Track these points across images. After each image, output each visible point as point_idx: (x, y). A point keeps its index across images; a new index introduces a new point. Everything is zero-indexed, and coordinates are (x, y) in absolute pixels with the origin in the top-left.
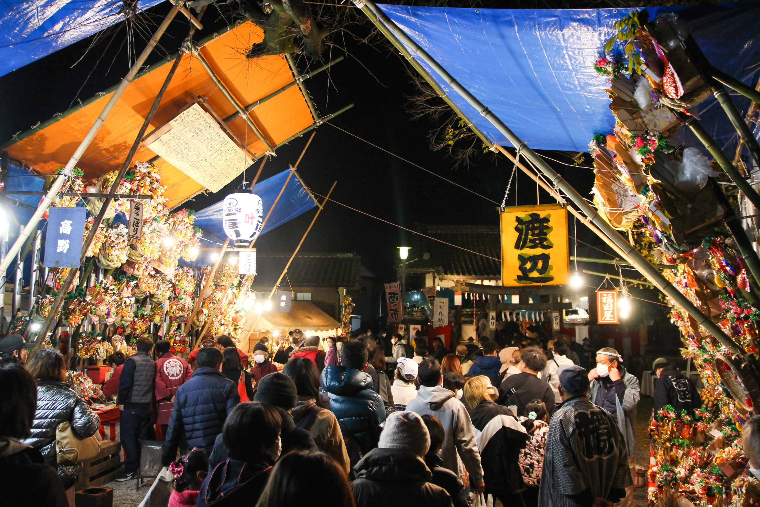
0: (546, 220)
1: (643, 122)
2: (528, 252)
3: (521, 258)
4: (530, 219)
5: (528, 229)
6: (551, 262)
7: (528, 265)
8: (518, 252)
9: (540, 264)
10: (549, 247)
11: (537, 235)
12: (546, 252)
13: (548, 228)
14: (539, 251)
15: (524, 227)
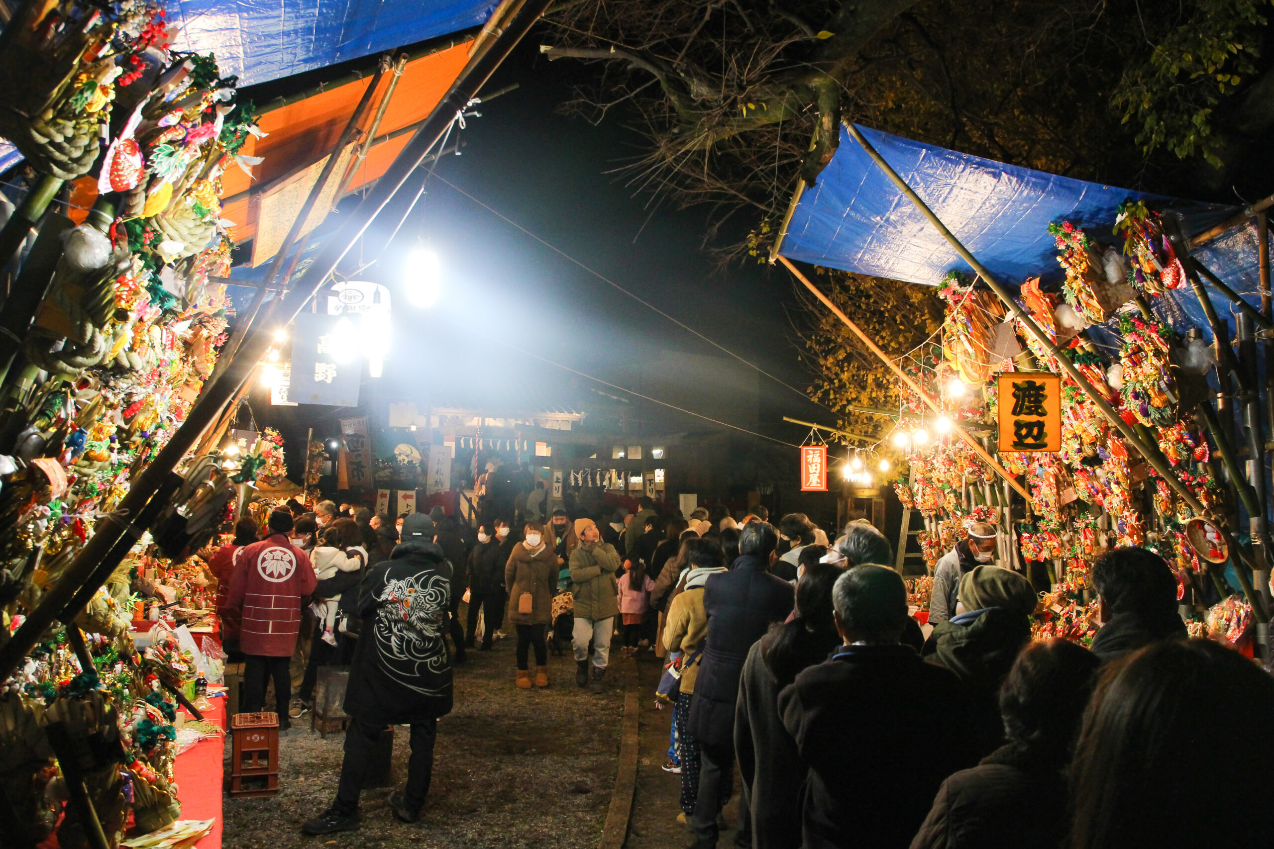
0: (1042, 388)
1: (1107, 295)
2: (1024, 418)
3: (1018, 425)
4: (1026, 386)
5: (1024, 396)
6: (1045, 430)
7: (1024, 432)
8: (1015, 418)
9: (1035, 431)
10: (1043, 414)
11: (1033, 402)
12: (1041, 419)
13: (1043, 396)
14: (1034, 418)
15: (1021, 393)
